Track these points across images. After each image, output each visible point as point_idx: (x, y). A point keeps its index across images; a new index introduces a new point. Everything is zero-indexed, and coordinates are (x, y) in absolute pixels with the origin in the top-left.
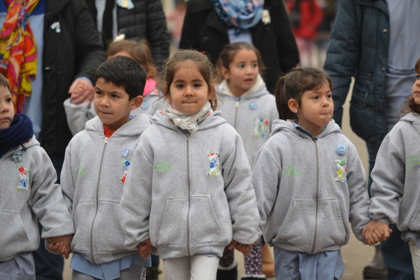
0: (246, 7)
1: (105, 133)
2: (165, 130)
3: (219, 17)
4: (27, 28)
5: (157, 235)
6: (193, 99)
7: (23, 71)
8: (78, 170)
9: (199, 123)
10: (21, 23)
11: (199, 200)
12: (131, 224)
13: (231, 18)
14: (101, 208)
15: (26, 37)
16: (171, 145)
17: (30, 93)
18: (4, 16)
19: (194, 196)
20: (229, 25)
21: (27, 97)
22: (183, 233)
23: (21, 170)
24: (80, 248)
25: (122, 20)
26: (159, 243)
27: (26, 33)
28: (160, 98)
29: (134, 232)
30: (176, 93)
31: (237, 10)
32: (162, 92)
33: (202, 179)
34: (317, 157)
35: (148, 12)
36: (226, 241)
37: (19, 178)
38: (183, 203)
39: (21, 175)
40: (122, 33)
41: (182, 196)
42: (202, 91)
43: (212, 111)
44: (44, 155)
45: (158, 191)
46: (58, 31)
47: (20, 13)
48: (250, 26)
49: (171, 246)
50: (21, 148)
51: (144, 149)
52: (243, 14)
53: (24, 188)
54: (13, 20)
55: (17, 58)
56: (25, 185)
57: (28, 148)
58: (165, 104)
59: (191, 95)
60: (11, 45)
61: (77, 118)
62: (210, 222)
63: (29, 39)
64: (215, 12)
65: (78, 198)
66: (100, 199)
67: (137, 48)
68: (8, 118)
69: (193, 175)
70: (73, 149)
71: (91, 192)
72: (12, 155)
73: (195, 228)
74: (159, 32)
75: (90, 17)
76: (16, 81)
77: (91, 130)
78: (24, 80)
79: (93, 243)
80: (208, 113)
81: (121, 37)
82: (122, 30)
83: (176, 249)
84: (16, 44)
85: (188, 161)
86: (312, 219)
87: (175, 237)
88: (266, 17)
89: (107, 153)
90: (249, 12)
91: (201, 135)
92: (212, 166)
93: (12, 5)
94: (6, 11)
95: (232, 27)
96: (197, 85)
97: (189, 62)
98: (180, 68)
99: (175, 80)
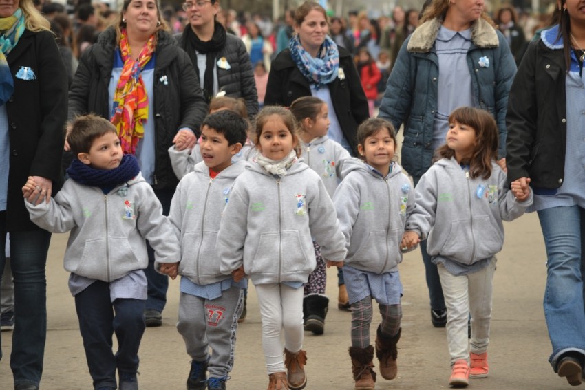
0: (325, 65)
1: (210, 174)
2: (259, 175)
3: (302, 74)
4: (139, 80)
5: (251, 264)
6: (279, 147)
7: (136, 116)
8: (186, 206)
9: (287, 168)
10: (134, 75)
11: (289, 235)
12: (226, 255)
13: (312, 74)
14: (206, 238)
15: (138, 87)
16: (264, 188)
17: (142, 134)
18: (121, 71)
19: (285, 231)
20: (311, 80)
21: (140, 138)
22: (276, 263)
23: (127, 203)
24: (188, 272)
25: (222, 79)
26: (253, 270)
27: (138, 84)
28: (252, 148)
29: (229, 261)
30: (265, 143)
31: (318, 68)
32: (253, 142)
33: (291, 217)
34: (389, 195)
35: (241, 70)
36: (310, 269)
37: (125, 210)
38: (276, 237)
39: (126, 208)
40: (223, 90)
41: (274, 232)
42: (287, 140)
43: (296, 158)
44: (148, 190)
45: (254, 227)
46: (166, 83)
47: (133, 67)
48: (329, 81)
49: (264, 274)
50: (126, 185)
51: (240, 192)
52: (323, 71)
53: (129, 218)
54: (127, 74)
55: (131, 104)
56: (129, 216)
57: (132, 184)
58: (256, 154)
59: (278, 144)
60: (125, 93)
61: (180, 162)
62: (298, 254)
63: (141, 89)
64: (298, 69)
65: (185, 228)
66: (205, 230)
67: (236, 105)
68: (118, 160)
69: (284, 213)
70: (182, 187)
71: (197, 224)
72: (118, 191)
73: (287, 258)
74: (250, 88)
75: (194, 71)
76: (131, 124)
77: (199, 172)
78: (137, 124)
79: (199, 268)
80: (293, 160)
81: (223, 93)
82: (223, 88)
83: (268, 276)
84: (129, 93)
85: (279, 202)
86: (384, 246)
87: (268, 267)
88: (341, 74)
89: (211, 191)
90: (328, 70)
91: (289, 179)
92: (299, 205)
93: (127, 61)
94: (122, 67)
95: (313, 82)
96: (282, 135)
97: (275, 116)
98: (267, 121)
99: (263, 131)
